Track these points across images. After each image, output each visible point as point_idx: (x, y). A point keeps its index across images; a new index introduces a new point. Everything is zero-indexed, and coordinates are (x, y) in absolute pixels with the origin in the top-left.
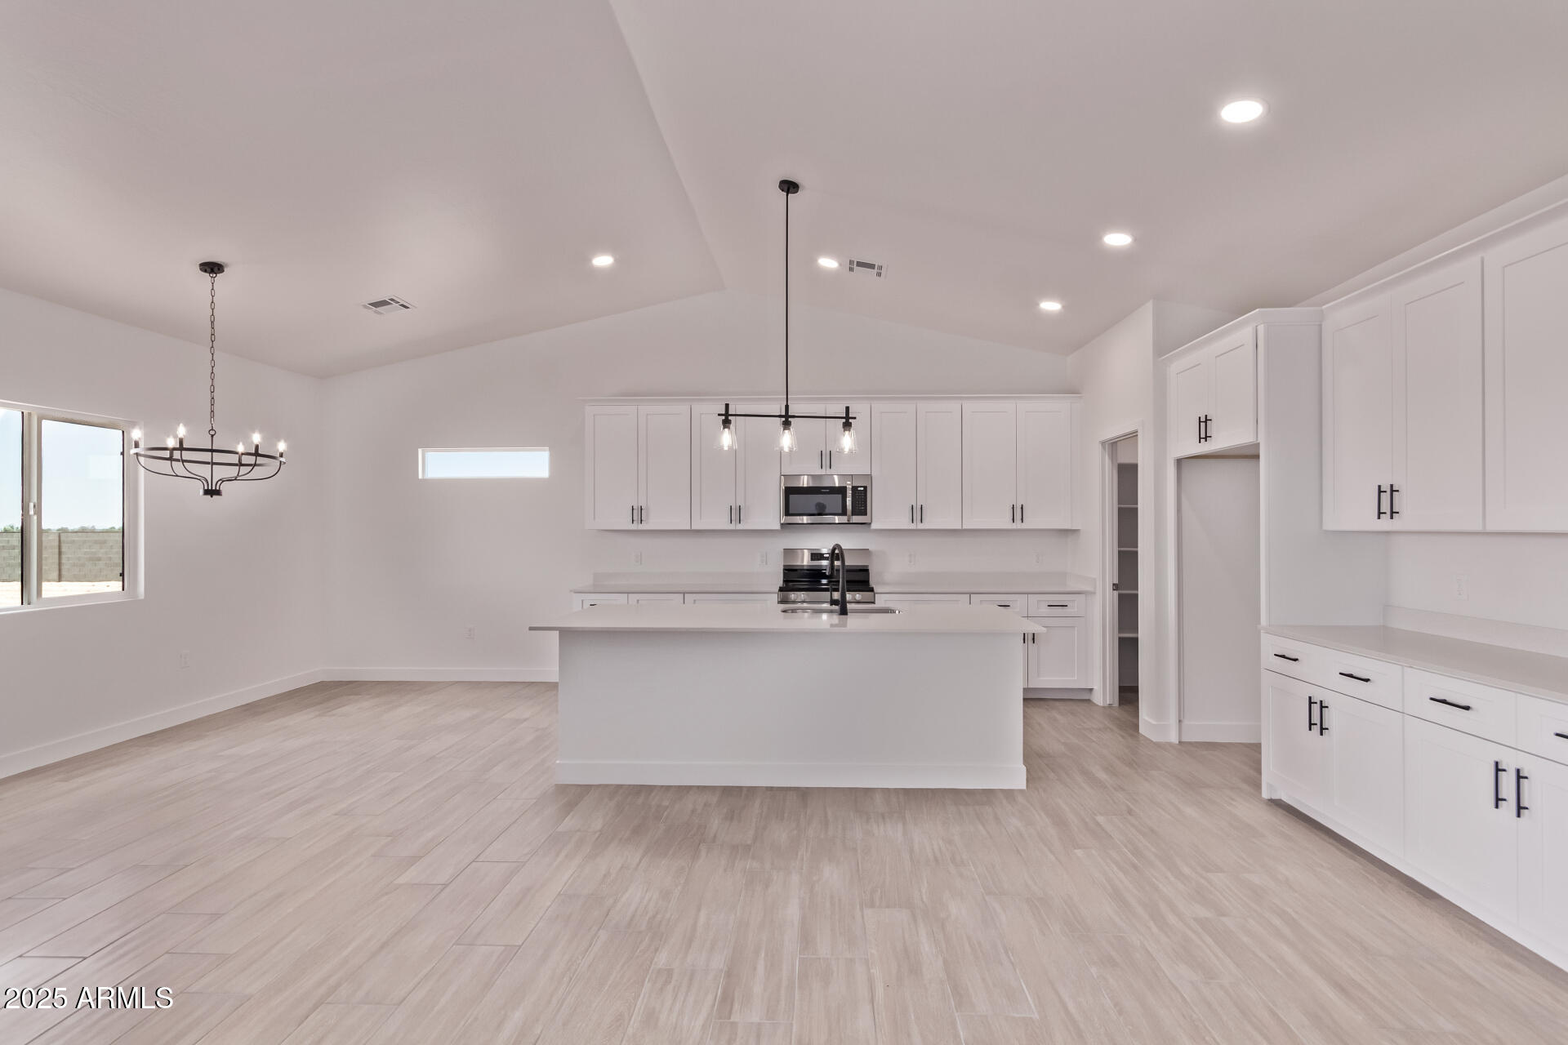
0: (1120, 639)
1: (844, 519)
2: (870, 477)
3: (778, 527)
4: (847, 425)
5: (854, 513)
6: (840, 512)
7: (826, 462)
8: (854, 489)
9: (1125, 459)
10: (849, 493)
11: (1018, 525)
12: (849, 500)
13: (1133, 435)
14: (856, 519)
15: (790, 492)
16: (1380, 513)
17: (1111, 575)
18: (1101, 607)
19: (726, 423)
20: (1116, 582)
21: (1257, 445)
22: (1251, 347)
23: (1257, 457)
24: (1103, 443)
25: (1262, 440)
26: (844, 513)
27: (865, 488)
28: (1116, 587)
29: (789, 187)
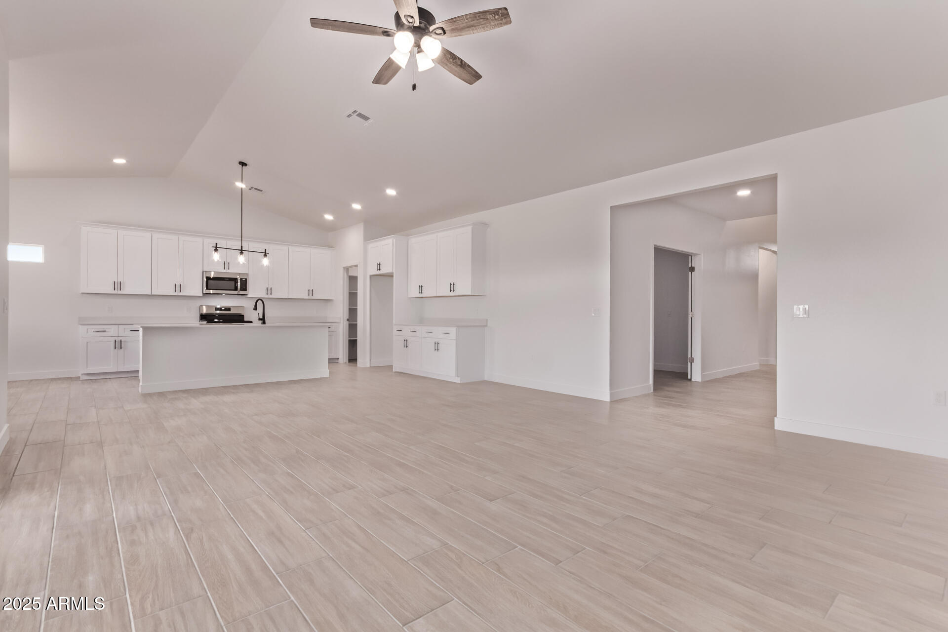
0: (349, 340)
1: (236, 292)
2: (247, 274)
3: (201, 295)
4: (265, 255)
5: (241, 290)
6: (234, 289)
7: (227, 266)
8: (241, 279)
9: (351, 274)
10: (239, 281)
11: (310, 297)
12: (239, 284)
13: (356, 266)
14: (242, 292)
15: (208, 278)
16: (419, 292)
17: (346, 315)
18: (342, 329)
19: (216, 250)
20: (348, 318)
21: (393, 273)
22: (391, 245)
23: (393, 276)
24: (344, 268)
25: (394, 271)
26: (236, 289)
27: (246, 279)
28: (348, 320)
29: (243, 164)
